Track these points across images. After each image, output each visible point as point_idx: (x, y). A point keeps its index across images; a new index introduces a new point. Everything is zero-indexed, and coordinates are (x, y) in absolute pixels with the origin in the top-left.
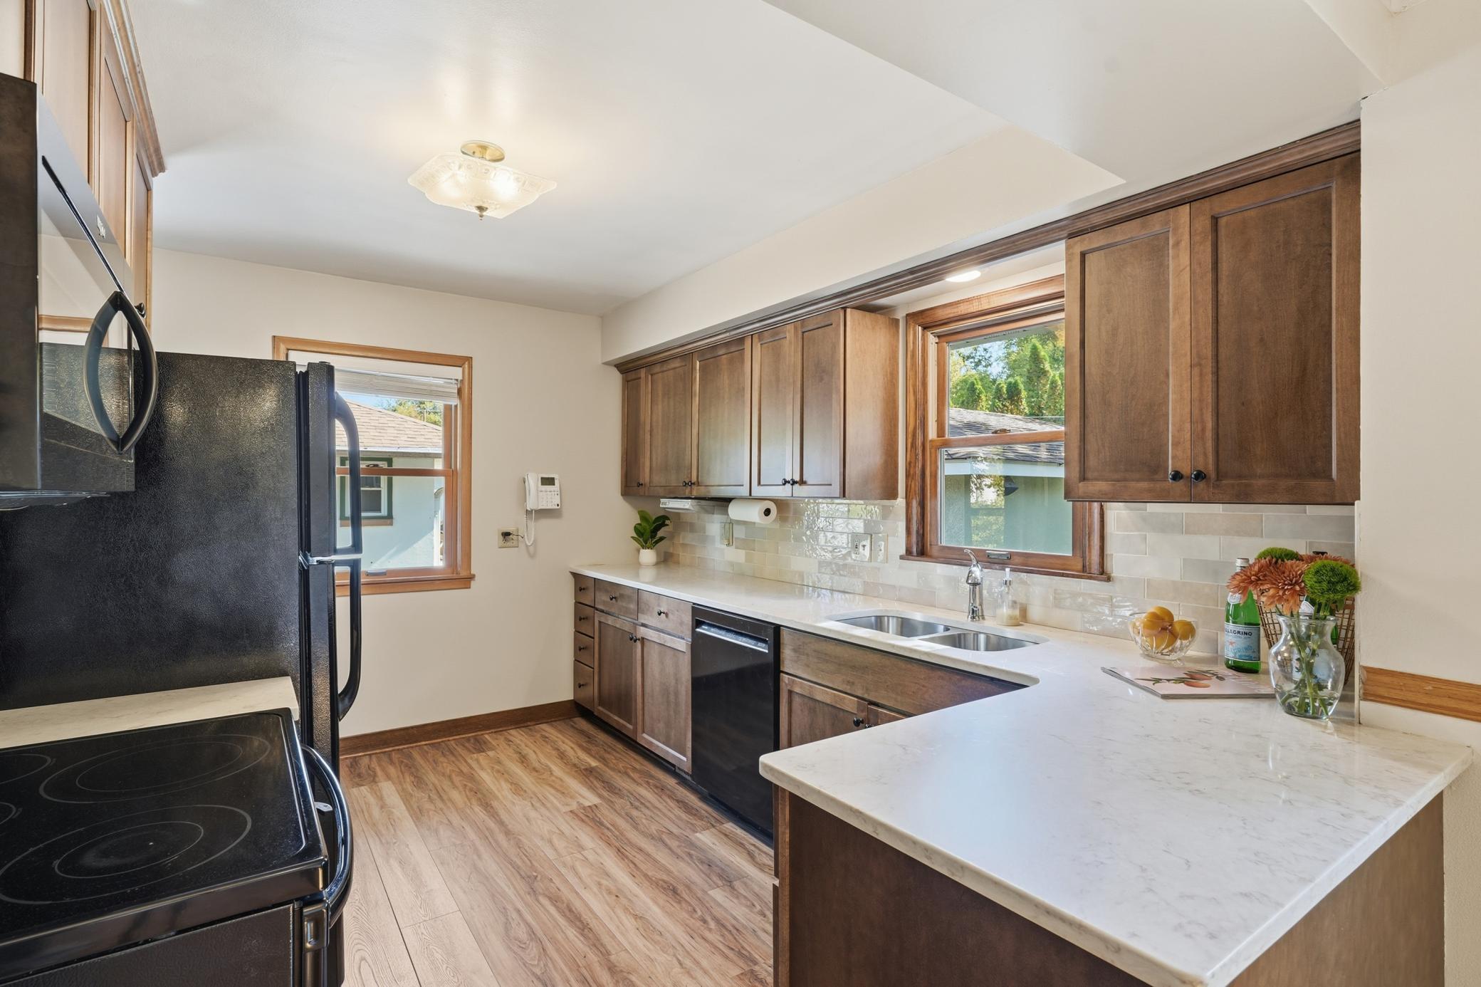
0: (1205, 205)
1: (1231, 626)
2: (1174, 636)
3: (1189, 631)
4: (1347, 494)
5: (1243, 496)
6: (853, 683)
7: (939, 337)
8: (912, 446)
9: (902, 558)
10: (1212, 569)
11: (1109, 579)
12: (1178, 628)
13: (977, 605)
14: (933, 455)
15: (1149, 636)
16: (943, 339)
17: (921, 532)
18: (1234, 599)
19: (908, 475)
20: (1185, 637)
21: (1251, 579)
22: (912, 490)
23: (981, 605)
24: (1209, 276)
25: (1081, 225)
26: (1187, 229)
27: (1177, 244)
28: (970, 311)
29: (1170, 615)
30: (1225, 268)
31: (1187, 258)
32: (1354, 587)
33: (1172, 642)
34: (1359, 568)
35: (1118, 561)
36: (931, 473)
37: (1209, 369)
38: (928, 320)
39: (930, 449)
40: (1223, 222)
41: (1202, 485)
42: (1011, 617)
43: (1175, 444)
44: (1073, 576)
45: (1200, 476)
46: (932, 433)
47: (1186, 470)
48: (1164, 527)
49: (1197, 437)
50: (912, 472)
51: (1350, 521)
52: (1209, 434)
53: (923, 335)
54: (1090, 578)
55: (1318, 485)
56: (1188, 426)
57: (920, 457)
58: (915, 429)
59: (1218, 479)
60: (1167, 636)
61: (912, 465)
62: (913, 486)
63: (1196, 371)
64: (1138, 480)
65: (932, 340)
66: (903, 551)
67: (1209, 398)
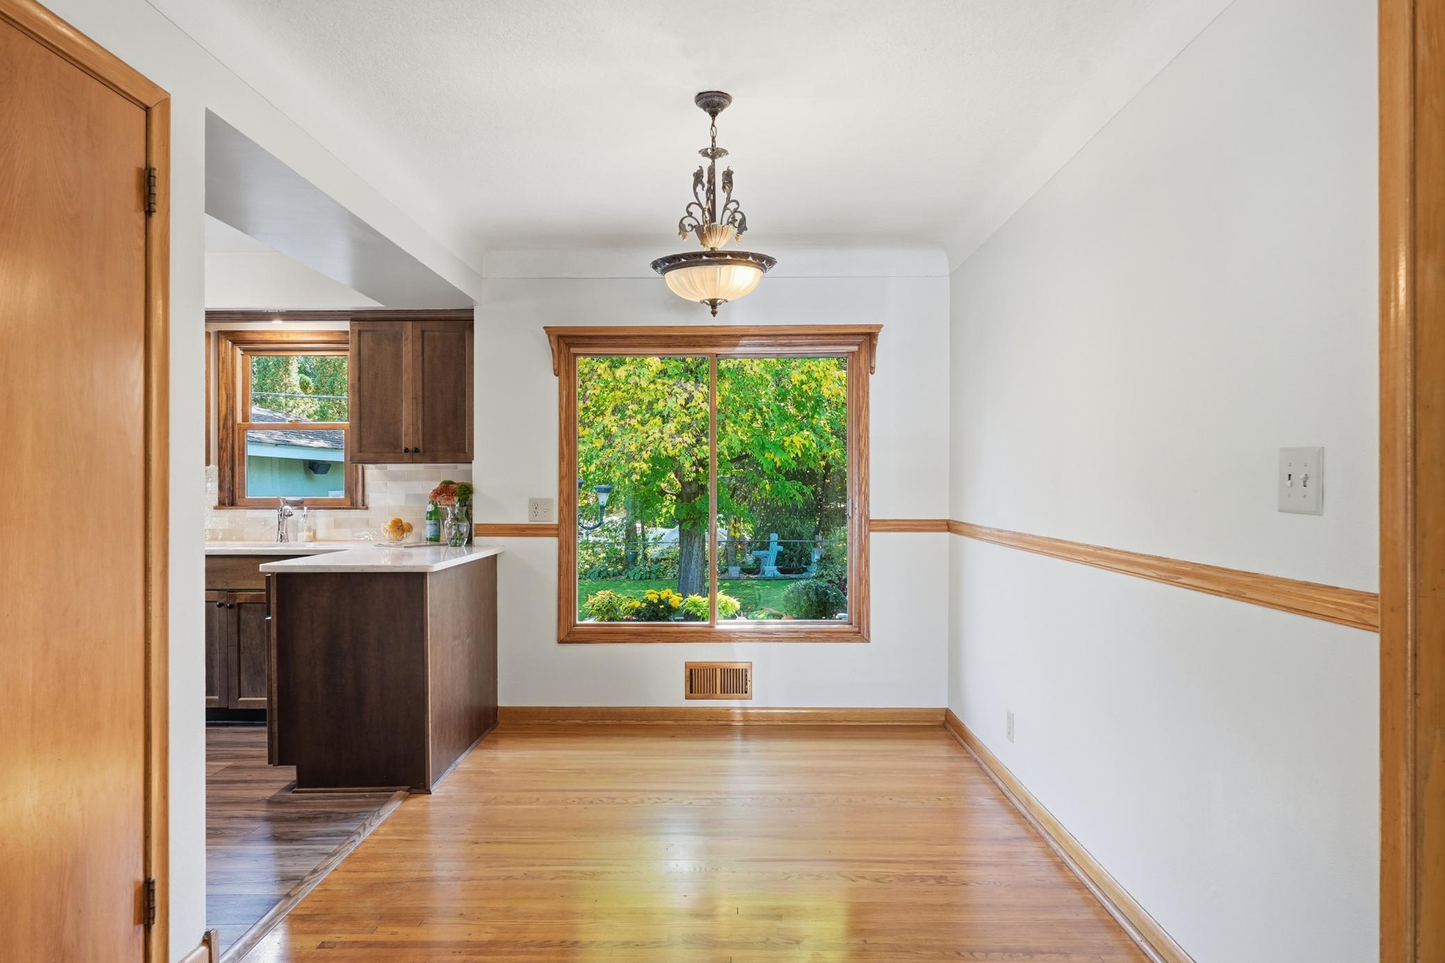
0: (419, 324)
1: (428, 522)
2: (403, 531)
3: (410, 528)
4: (469, 460)
5: (434, 460)
6: (214, 582)
7: (244, 350)
8: (224, 427)
9: (216, 508)
10: (418, 497)
11: (367, 508)
12: (406, 527)
13: (284, 532)
14: (241, 435)
15: (393, 532)
16: (246, 353)
17: (231, 489)
18: (430, 508)
19: (220, 448)
20: (409, 531)
21: (438, 493)
22: (224, 459)
23: (286, 532)
24: (420, 358)
25: (358, 316)
26: (411, 333)
27: (406, 339)
28: (273, 339)
29: (400, 521)
30: (426, 354)
31: (411, 348)
32: (471, 492)
33: (403, 534)
34: (473, 486)
35: (373, 497)
36: (239, 446)
37: (420, 400)
38: (236, 338)
39: (239, 430)
40: (426, 334)
41: (417, 455)
42: (309, 537)
43: (406, 435)
44: (347, 509)
45: (416, 450)
46: (239, 419)
47: (410, 448)
48: (395, 478)
49: (415, 432)
50: (223, 446)
51: (471, 471)
52: (420, 431)
53: (232, 347)
54: (357, 509)
55: (462, 455)
56: (411, 426)
57: (231, 435)
58: (226, 415)
59: (424, 453)
60: (400, 532)
61: (224, 441)
62: (225, 455)
63: (415, 401)
64: (389, 452)
65: (239, 352)
66: (216, 503)
67: (420, 415)
